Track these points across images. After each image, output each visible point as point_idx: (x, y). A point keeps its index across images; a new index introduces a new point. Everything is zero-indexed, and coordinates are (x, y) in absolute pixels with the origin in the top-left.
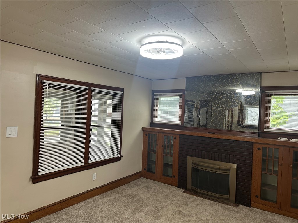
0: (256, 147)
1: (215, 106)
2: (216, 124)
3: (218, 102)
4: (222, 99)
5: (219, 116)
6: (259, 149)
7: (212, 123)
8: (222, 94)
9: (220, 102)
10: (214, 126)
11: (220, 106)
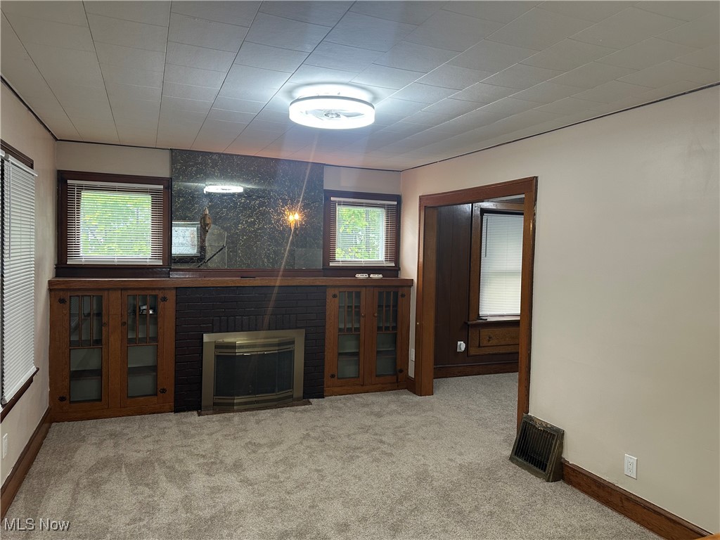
0: (330, 292)
1: (247, 222)
2: (249, 258)
3: (252, 213)
4: (259, 208)
5: (256, 243)
6: (335, 296)
7: (240, 257)
8: (259, 197)
9: (256, 214)
10: (244, 264)
11: (255, 221)
